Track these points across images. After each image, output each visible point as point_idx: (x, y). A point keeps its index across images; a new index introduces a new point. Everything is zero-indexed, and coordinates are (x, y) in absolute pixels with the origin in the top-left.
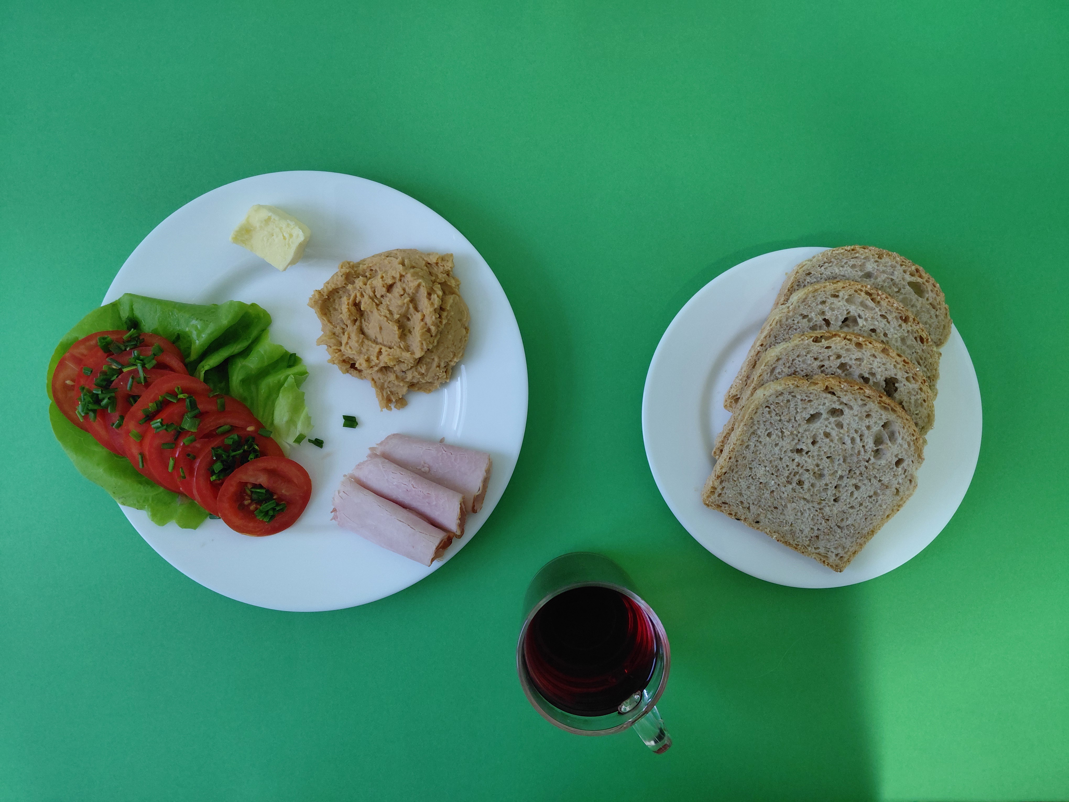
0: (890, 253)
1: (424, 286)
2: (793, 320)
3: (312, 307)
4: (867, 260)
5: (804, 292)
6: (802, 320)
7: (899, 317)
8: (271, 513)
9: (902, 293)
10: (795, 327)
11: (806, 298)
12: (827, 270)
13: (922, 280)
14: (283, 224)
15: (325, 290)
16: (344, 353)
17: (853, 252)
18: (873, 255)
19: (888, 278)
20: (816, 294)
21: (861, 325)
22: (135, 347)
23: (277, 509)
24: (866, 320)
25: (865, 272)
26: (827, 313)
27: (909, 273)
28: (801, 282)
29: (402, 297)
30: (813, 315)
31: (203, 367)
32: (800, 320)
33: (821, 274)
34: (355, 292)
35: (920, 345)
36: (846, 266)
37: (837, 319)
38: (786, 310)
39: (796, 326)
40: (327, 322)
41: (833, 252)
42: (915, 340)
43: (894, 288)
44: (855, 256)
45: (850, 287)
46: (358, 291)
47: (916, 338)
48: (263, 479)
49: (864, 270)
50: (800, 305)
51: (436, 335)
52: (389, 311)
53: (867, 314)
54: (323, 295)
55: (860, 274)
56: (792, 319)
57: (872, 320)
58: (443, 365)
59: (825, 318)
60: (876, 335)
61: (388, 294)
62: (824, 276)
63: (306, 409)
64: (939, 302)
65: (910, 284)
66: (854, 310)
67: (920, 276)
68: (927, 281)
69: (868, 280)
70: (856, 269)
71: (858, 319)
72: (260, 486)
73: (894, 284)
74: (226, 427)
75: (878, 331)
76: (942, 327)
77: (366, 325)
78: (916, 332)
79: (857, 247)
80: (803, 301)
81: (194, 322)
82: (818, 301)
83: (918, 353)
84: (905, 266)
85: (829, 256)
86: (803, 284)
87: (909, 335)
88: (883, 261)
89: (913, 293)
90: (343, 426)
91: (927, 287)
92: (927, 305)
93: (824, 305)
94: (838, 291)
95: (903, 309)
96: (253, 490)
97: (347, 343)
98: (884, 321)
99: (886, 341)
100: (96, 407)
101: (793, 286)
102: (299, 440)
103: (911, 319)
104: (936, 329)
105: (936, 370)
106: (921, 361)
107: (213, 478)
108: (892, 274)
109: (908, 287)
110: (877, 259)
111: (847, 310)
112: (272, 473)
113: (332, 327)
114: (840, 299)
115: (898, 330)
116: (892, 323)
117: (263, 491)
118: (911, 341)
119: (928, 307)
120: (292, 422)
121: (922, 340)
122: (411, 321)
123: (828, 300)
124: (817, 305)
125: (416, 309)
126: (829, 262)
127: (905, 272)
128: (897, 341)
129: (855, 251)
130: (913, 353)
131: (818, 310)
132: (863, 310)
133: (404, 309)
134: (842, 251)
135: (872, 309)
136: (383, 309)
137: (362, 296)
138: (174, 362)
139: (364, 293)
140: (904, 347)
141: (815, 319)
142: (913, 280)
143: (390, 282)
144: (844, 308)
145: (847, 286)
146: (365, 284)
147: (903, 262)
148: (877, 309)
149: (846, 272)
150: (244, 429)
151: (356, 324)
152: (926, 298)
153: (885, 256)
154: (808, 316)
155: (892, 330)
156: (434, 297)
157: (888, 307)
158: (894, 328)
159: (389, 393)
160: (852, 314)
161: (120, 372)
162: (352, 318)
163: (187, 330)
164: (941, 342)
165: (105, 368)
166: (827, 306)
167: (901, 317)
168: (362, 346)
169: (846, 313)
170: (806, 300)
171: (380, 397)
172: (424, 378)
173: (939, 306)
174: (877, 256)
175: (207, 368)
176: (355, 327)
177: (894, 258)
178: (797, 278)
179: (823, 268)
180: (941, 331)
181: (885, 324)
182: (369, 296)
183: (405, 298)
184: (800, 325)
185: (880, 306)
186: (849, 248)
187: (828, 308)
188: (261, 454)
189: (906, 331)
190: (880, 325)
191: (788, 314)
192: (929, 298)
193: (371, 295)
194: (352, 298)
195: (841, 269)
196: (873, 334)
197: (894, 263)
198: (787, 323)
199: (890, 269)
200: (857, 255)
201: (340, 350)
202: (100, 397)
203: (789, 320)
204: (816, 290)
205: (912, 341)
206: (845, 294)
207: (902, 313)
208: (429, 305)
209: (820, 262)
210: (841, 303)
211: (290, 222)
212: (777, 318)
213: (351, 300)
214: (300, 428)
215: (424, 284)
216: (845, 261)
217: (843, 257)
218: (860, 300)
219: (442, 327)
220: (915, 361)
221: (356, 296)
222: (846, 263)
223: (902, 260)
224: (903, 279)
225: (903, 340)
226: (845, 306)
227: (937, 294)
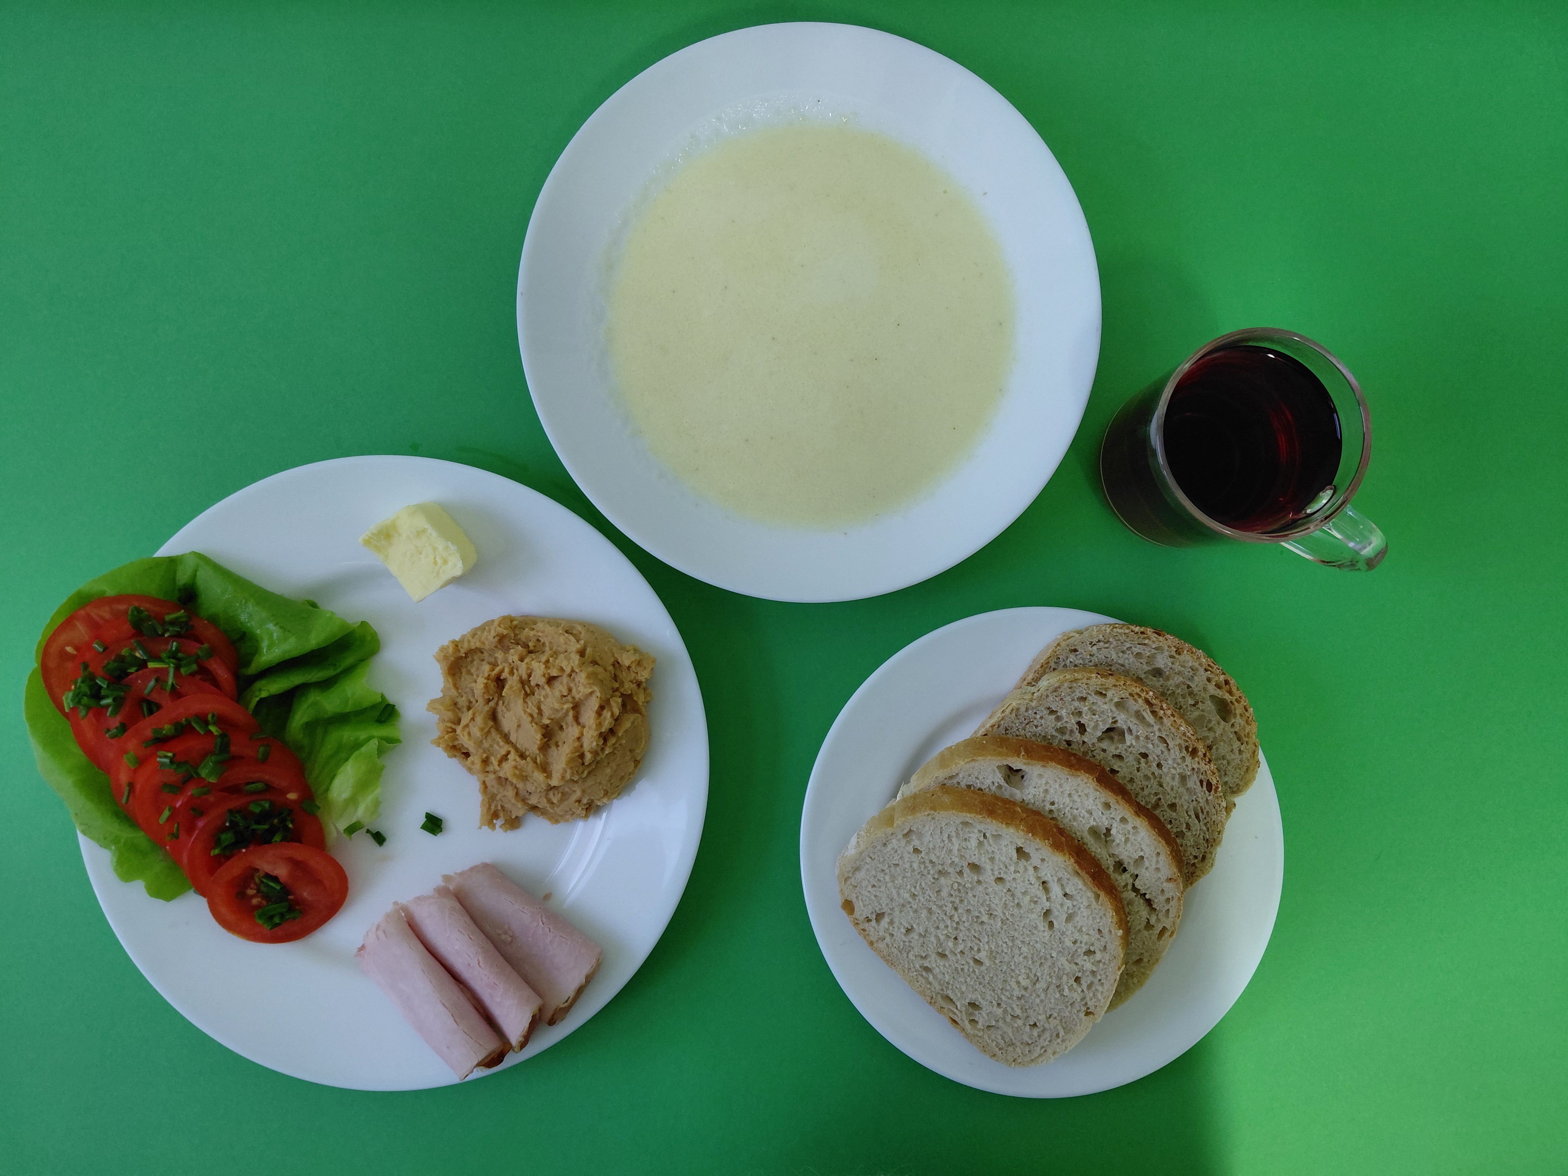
0: (1194, 649)
1: (599, 697)
2: (1036, 713)
3: (438, 661)
4: (1160, 651)
5: (1058, 678)
6: (1047, 715)
7: (1183, 746)
8: (277, 920)
9: (1199, 708)
10: (1035, 723)
11: (1059, 687)
12: (1100, 652)
13: (1231, 697)
14: (440, 544)
15: (466, 645)
16: (458, 737)
17: (1142, 636)
18: (1168, 647)
19: (1184, 683)
20: (1075, 685)
21: (1128, 743)
22: (176, 636)
23: (287, 917)
24: (1137, 737)
25: (1153, 667)
26: (1084, 715)
27: (1215, 683)
28: (1061, 660)
29: (564, 698)
30: (1063, 713)
31: (260, 690)
32: (1045, 715)
33: (1091, 655)
34: (504, 664)
35: (1205, 793)
36: (1128, 652)
37: (1096, 727)
38: (1028, 697)
39: (1038, 722)
40: (451, 686)
41: (1115, 629)
42: (1199, 784)
43: (1189, 699)
44: (1143, 642)
45: (1124, 687)
46: (508, 664)
47: (1201, 782)
48: (282, 871)
49: (1153, 664)
50: (1050, 695)
51: (590, 765)
52: (539, 709)
53: (1141, 731)
54: (459, 651)
55: (1146, 668)
56: (1034, 711)
57: (1145, 740)
58: (585, 801)
59: (1080, 721)
60: (1146, 763)
61: (546, 687)
62: (1095, 659)
63: (378, 791)
64: (1248, 734)
65: (1212, 697)
66: (1123, 720)
67: (1230, 692)
68: (1237, 701)
69: (1155, 679)
70: (1141, 661)
71: (1126, 735)
72: (275, 879)
73: (1191, 694)
74: (260, 786)
75: (1150, 758)
76: (1245, 768)
77: (502, 711)
78: (1204, 773)
79: (1149, 631)
80: (1056, 690)
81: (271, 626)
82: (1075, 695)
83: (1199, 802)
84: (1211, 672)
85: (1107, 634)
86: (1064, 663)
87: (1193, 774)
88: (1181, 658)
89: (1215, 712)
90: (421, 828)
91: (1235, 709)
92: (1230, 734)
93: (1082, 703)
94: (1106, 689)
95: (1192, 737)
96: (264, 880)
97: (467, 726)
98: (1162, 746)
99: (1158, 774)
100: (93, 703)
101: (1048, 662)
102: (352, 829)
103: (1200, 754)
104: (1235, 770)
105: (1219, 833)
106: (1200, 815)
107: (216, 852)
108: (1192, 679)
109: (1209, 702)
110: (1173, 653)
111: (1113, 718)
112: (296, 864)
113: (456, 694)
114: (1107, 700)
115: (1178, 764)
116: (1172, 751)
117: (278, 888)
118: (1193, 782)
119: (1232, 736)
120: (353, 800)
121: (1209, 786)
122: (564, 732)
123: (1090, 698)
124: (1073, 700)
125: (576, 718)
126: (1105, 641)
127: (1209, 680)
128: (1173, 779)
129: (1146, 636)
130: (1192, 801)
131: (1072, 707)
132: (1136, 724)
133: (560, 715)
134: (1127, 631)
135: (1149, 725)
136: (532, 703)
137: (512, 673)
138: (222, 674)
139: (515, 671)
140: (1182, 790)
141: (1065, 720)
142: (1218, 694)
143: (554, 673)
144: (1110, 715)
145: (1120, 685)
146: (522, 660)
147: (1209, 665)
148: (1156, 728)
149: (1127, 661)
150: (284, 792)
151: (490, 703)
152: (1231, 723)
153: (1185, 652)
154: (1057, 712)
155: (1170, 762)
156: (607, 714)
157: (1172, 728)
158: (1174, 760)
159: (499, 808)
160: (1118, 725)
161: (143, 665)
162: (487, 697)
163: (258, 632)
164: (1238, 789)
165: (125, 652)
166: (1087, 706)
167: (1187, 748)
168: (486, 737)
169: (1111, 722)
170: (1060, 690)
171: (485, 809)
172: (554, 808)
173: (1247, 739)
174: (1175, 650)
175: (264, 694)
176: (487, 708)
177: (1198, 658)
178: (1058, 653)
179: (1095, 648)
180: (1243, 773)
181: (1162, 751)
182: (521, 677)
183: (567, 702)
184: (1043, 721)
185: (1162, 723)
186: (1137, 629)
187: (1086, 708)
188: (294, 837)
189: (1190, 768)
190: (1155, 750)
191: (1030, 702)
192: (1235, 724)
193: (523, 678)
194: (497, 670)
195: (1121, 654)
196: (1143, 760)
197: (1196, 664)
198: (1026, 714)
199: (1189, 672)
200: (1146, 641)
201: (454, 731)
202: (103, 692)
203: (1030, 712)
204: (1076, 680)
205: (1195, 784)
206: (1115, 695)
207: (1190, 743)
208: (595, 725)
209: (1093, 639)
210: (1106, 707)
211: (450, 544)
212: (1014, 704)
213: (495, 672)
214: (360, 813)
215: (599, 694)
216: (1128, 645)
217: (1127, 640)
218: (1135, 708)
219: (603, 756)
220: (1193, 812)
221: (502, 671)
222: (1129, 648)
223: (1209, 663)
224: (1205, 689)
225: (1183, 778)
226: (1111, 711)
227: (1247, 722)
